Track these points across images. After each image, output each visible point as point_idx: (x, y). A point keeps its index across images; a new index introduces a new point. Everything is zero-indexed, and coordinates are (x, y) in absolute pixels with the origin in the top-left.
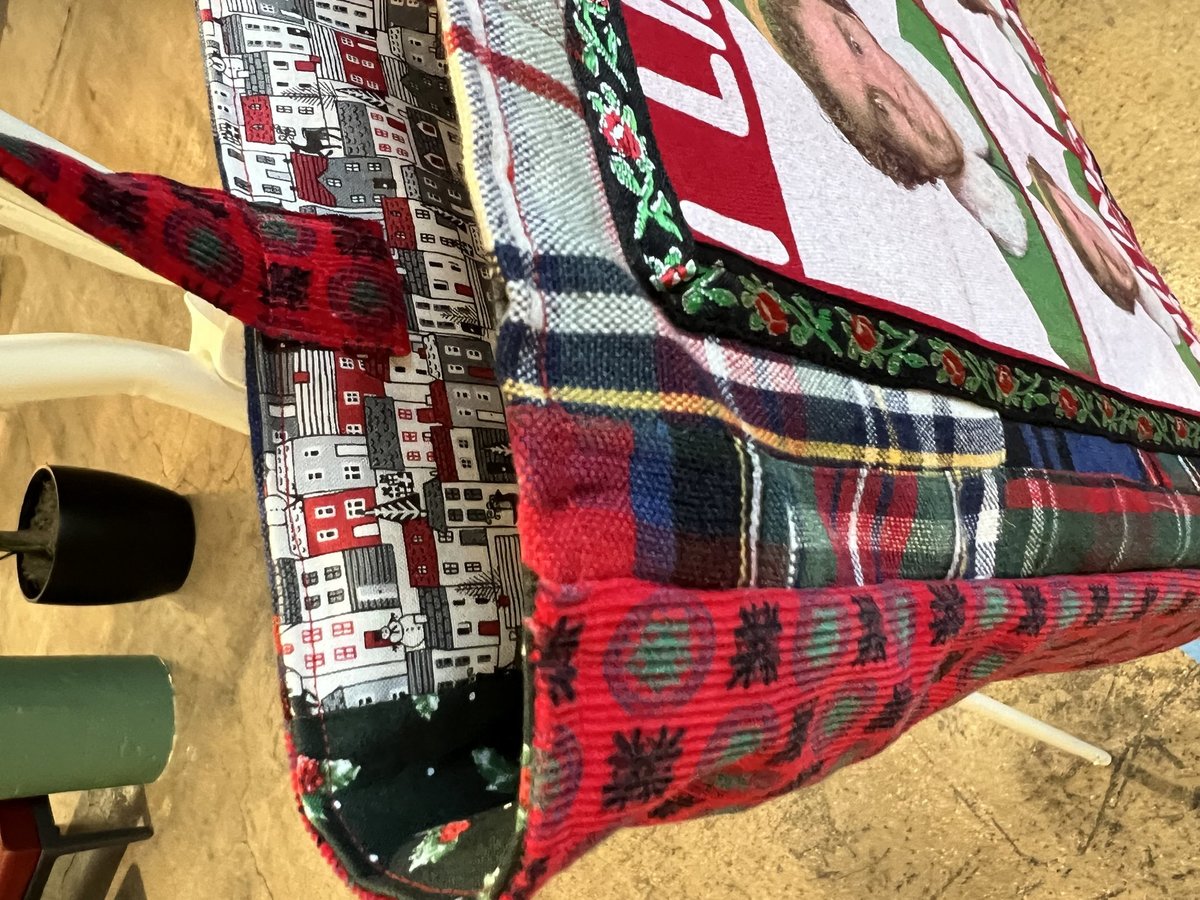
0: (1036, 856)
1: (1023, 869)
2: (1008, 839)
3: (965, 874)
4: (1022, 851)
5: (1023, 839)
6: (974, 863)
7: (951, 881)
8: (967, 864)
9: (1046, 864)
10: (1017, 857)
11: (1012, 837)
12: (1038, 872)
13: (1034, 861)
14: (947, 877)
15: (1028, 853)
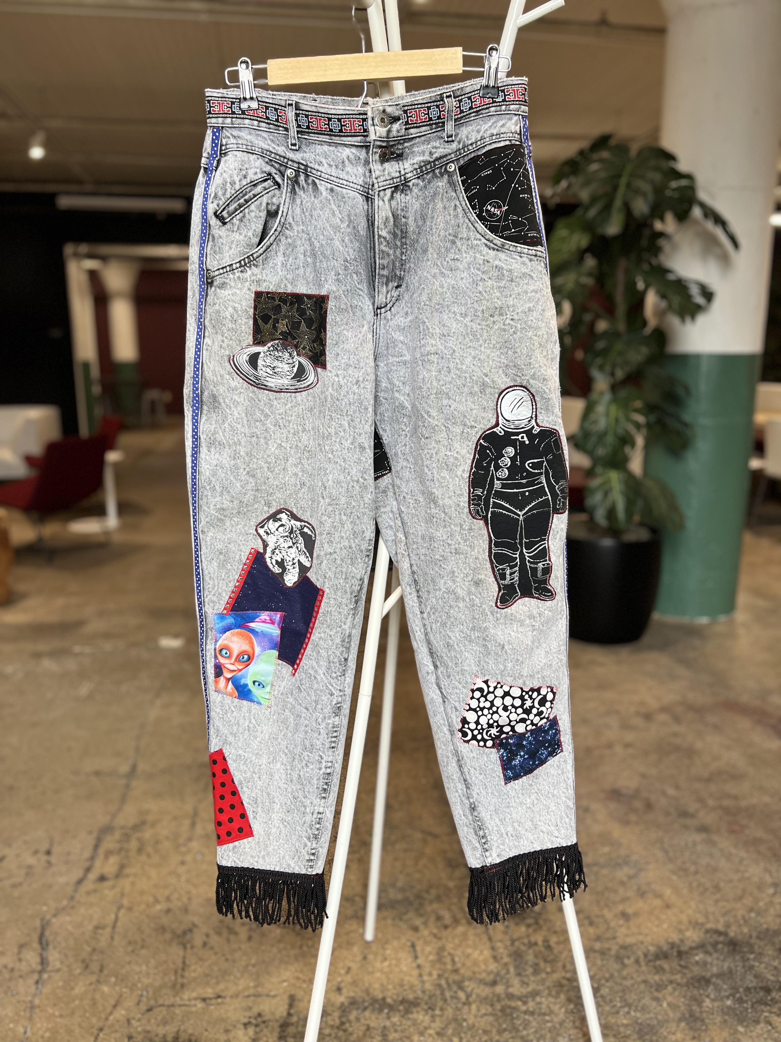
0: (151, 1013)
1: (152, 1003)
2: (173, 1006)
3: (180, 972)
4: (161, 1008)
5: (165, 1012)
6: (180, 980)
7: (184, 963)
8: (182, 976)
9: (143, 1014)
10: (161, 1001)
11: (172, 1008)
12: (143, 1007)
13: (149, 1010)
14: (187, 962)
15: (156, 1011)
